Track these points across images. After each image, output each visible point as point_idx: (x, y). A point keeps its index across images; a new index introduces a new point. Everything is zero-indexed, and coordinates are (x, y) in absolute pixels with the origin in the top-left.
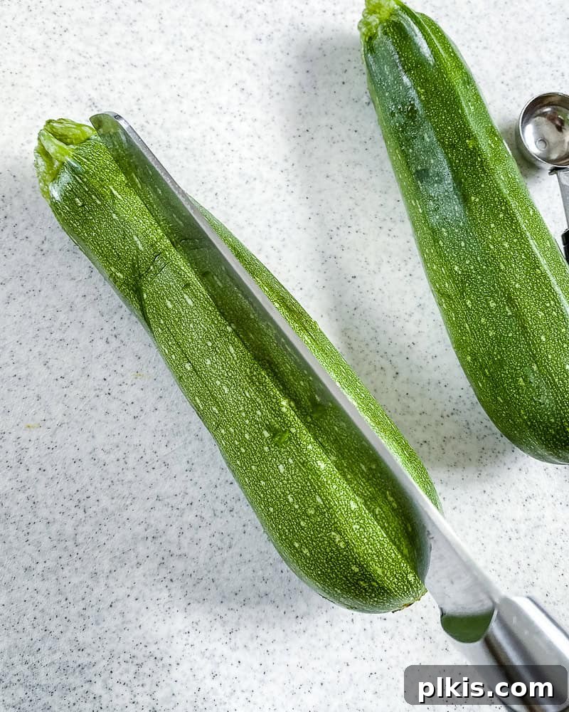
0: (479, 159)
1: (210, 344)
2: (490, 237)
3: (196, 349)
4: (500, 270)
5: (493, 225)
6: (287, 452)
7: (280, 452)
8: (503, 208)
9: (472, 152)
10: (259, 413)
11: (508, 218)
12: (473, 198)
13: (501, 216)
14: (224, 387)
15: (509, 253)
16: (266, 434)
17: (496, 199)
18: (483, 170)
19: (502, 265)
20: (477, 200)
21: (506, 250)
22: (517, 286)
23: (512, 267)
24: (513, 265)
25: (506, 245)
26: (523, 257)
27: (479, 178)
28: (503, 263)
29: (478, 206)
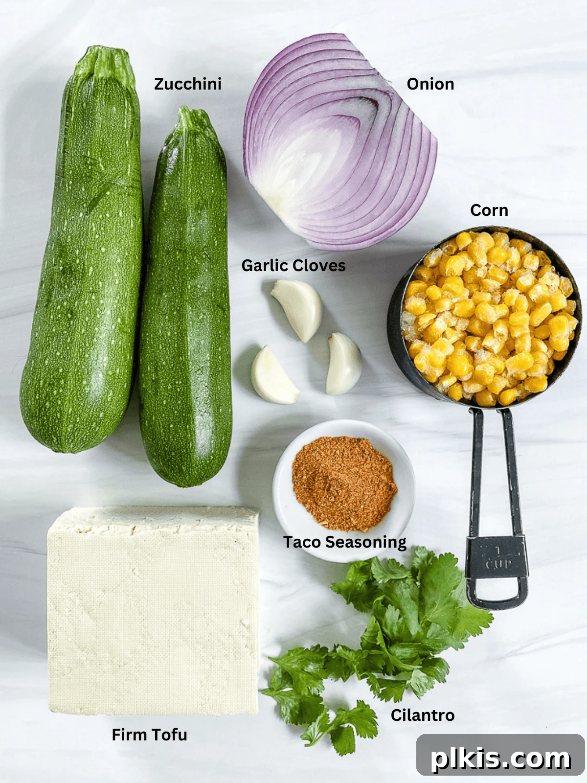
0: (179, 269)
1: (127, 254)
2: (162, 324)
3: (118, 248)
4: (159, 349)
5: (167, 317)
6: (122, 337)
7: (119, 334)
8: (178, 308)
9: (177, 261)
10: (124, 308)
11: (178, 316)
12: (164, 294)
13: (175, 313)
14: (117, 280)
15: (168, 341)
16: (119, 320)
17: (177, 300)
18: (178, 277)
19: (161, 346)
20: (166, 296)
21: (167, 337)
22: (164, 363)
23: (166, 349)
24: (167, 349)
25: (169, 334)
26: (176, 346)
27: (173, 281)
28: (162, 345)
29: (165, 301)
